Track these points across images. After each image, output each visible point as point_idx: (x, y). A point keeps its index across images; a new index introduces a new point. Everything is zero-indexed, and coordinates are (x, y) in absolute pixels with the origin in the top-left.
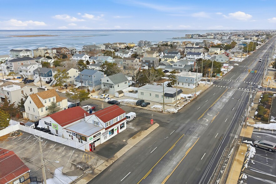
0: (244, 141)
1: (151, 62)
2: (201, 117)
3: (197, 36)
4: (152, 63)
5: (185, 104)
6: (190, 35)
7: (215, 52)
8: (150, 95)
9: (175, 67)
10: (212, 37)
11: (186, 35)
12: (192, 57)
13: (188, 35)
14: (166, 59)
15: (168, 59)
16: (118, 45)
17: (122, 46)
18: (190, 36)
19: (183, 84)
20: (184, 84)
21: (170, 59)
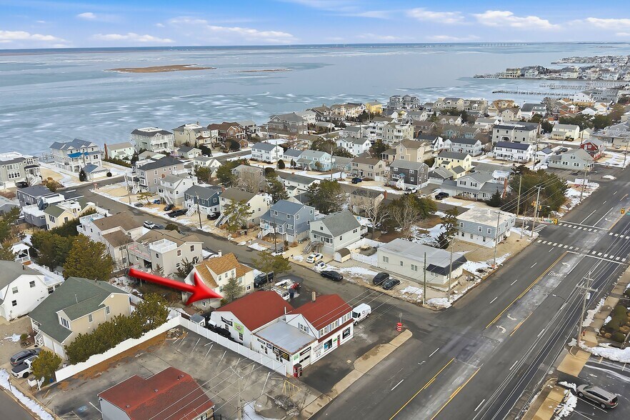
0: (562, 383)
1: (411, 171)
2: (494, 321)
3: (537, 73)
4: (412, 175)
5: (469, 288)
6: (517, 70)
7: (568, 134)
8: (402, 265)
9: (462, 186)
10: (575, 75)
11: (508, 70)
12: (508, 153)
13: (513, 70)
14: (445, 159)
15: (450, 160)
16: (343, 110)
17: (353, 113)
18: (519, 72)
19: (472, 237)
20: (475, 237)
21: (455, 160)
